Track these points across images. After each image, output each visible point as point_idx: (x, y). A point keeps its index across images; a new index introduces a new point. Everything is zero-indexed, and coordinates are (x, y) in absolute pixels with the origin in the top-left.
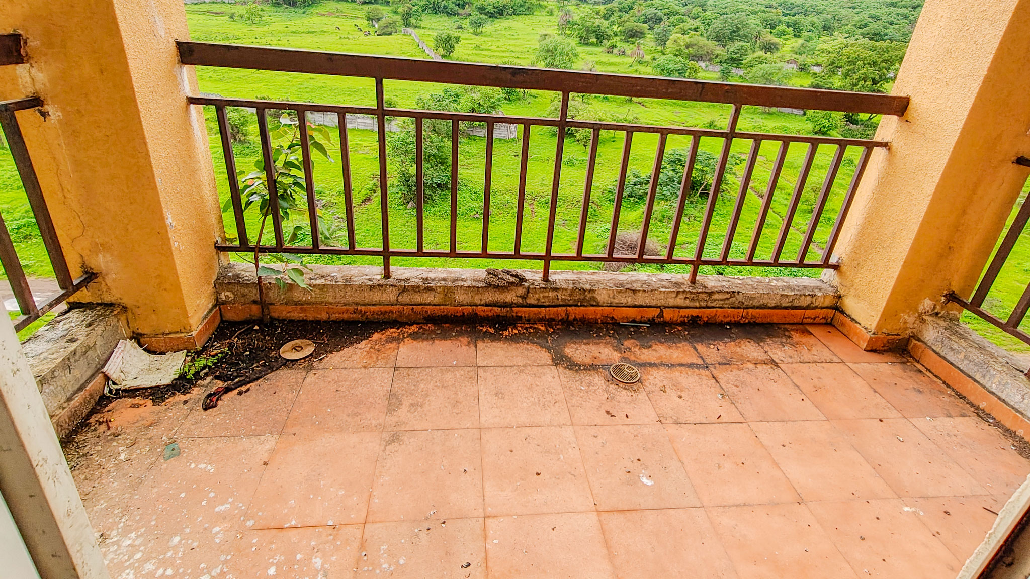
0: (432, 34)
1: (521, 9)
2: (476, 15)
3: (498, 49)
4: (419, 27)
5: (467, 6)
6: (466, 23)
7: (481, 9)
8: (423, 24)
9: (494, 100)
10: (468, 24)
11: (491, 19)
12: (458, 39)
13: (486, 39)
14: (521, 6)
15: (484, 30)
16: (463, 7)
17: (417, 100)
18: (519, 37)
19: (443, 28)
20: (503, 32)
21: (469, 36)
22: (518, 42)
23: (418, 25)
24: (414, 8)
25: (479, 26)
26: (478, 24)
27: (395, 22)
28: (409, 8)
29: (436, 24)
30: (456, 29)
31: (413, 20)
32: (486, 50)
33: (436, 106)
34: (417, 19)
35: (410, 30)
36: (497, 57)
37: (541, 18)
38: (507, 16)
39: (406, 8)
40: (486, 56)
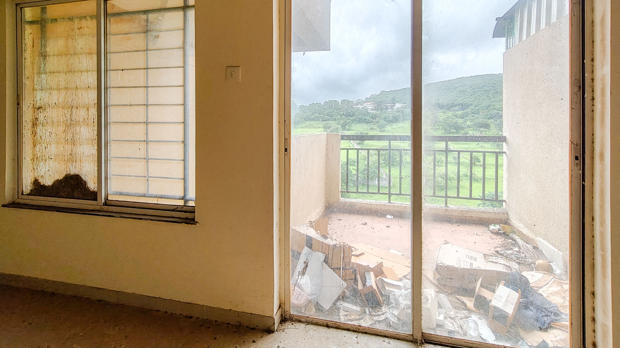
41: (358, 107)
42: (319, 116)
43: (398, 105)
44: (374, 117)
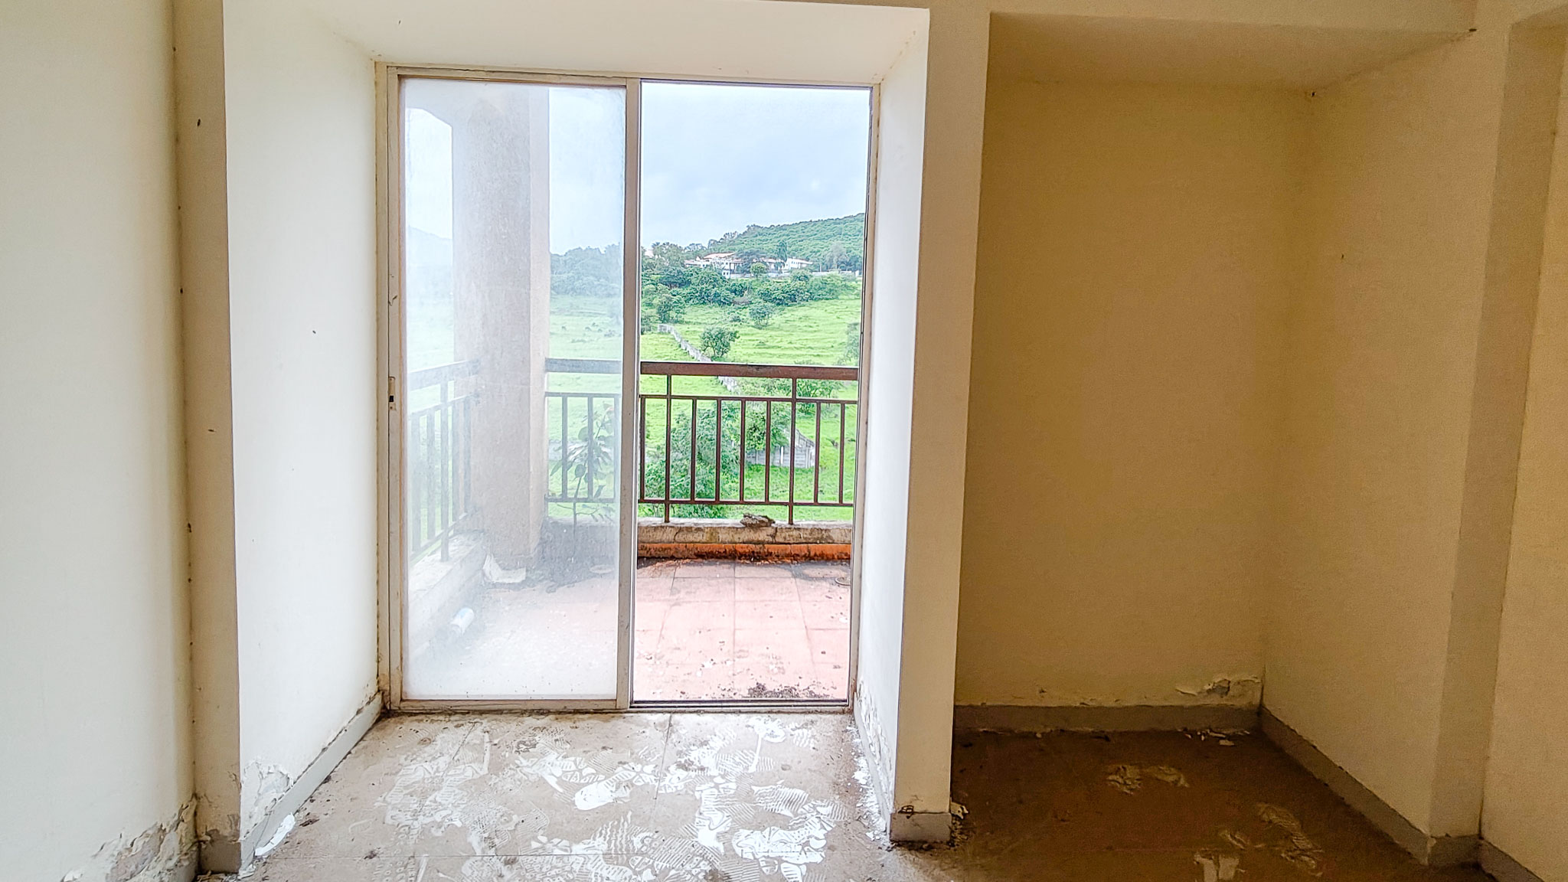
0: (698, 330)
1: (820, 292)
2: (759, 304)
3: (790, 345)
4: (681, 322)
5: (746, 292)
6: (745, 314)
7: (766, 296)
8: (686, 318)
9: (784, 413)
10: (748, 314)
11: (780, 307)
12: (734, 336)
13: (773, 333)
14: (820, 289)
15: (770, 321)
16: (741, 293)
17: (677, 417)
18: (819, 328)
19: (713, 322)
20: (797, 323)
21: (751, 330)
22: (818, 335)
23: (679, 319)
24: (675, 299)
25: (763, 317)
26: (760, 315)
27: (648, 317)
28: (667, 298)
29: (704, 317)
30: (731, 321)
31: (673, 314)
32: (773, 347)
33: (703, 424)
34: (678, 312)
35: (668, 326)
36: (789, 356)
37: (848, 302)
38: (802, 303)
39: (664, 299)
40: (775, 355)
41: (695, 263)
42: (596, 283)
43: (792, 263)
44: (739, 291)
